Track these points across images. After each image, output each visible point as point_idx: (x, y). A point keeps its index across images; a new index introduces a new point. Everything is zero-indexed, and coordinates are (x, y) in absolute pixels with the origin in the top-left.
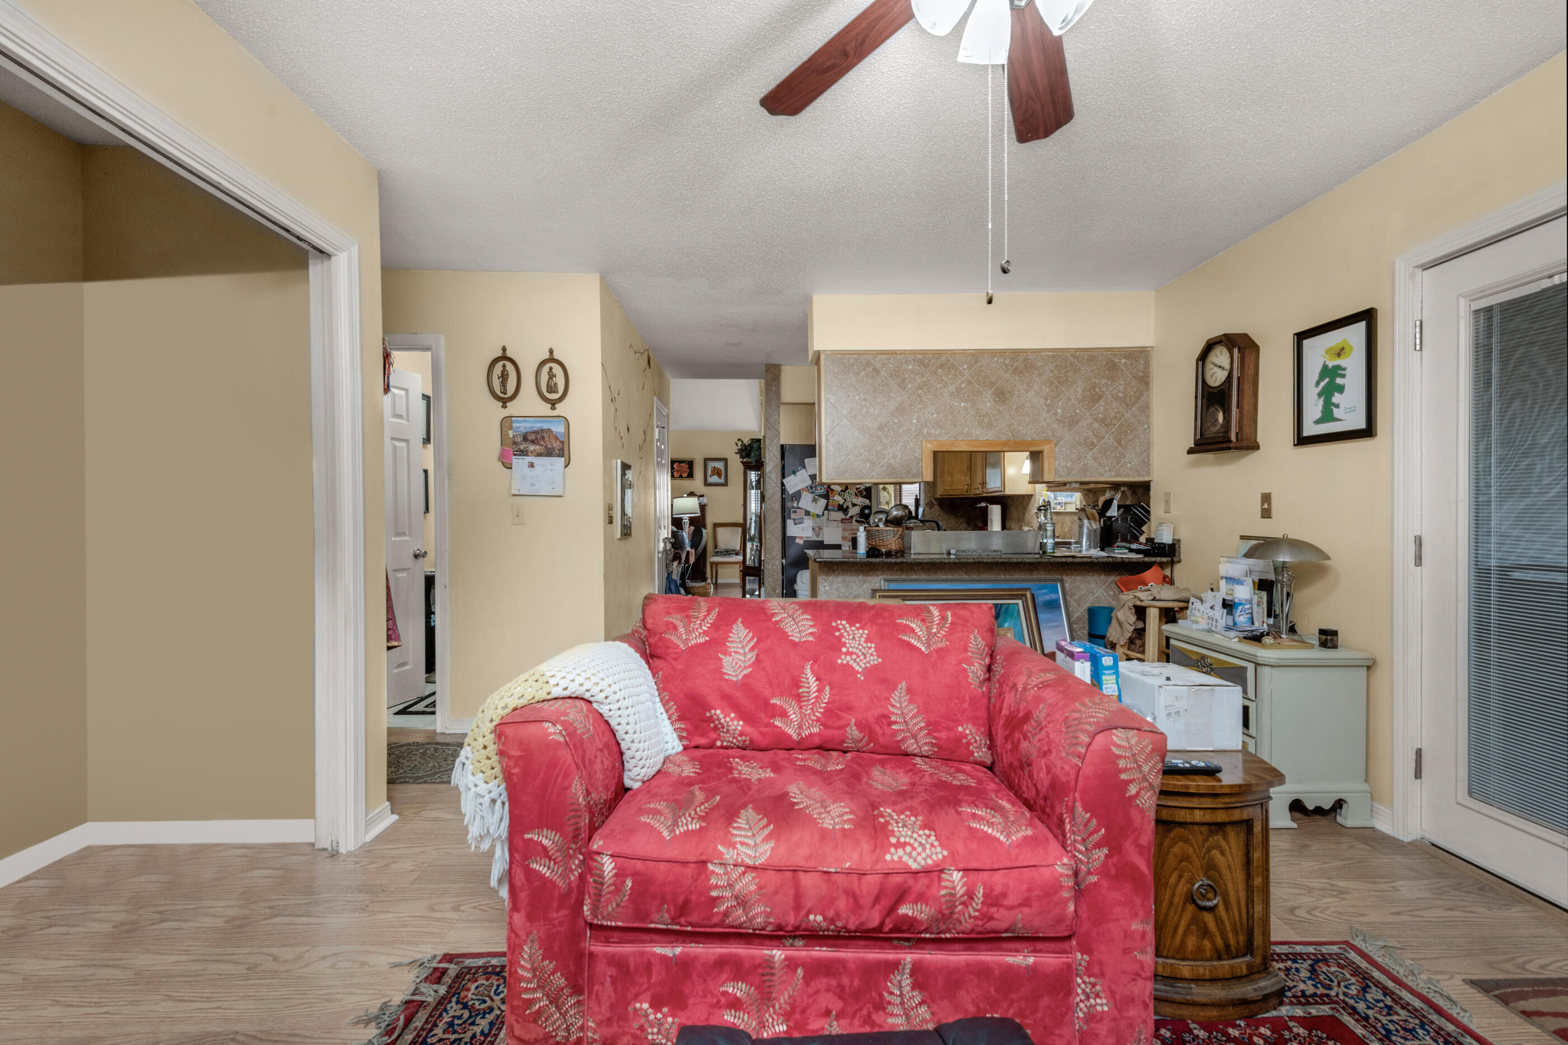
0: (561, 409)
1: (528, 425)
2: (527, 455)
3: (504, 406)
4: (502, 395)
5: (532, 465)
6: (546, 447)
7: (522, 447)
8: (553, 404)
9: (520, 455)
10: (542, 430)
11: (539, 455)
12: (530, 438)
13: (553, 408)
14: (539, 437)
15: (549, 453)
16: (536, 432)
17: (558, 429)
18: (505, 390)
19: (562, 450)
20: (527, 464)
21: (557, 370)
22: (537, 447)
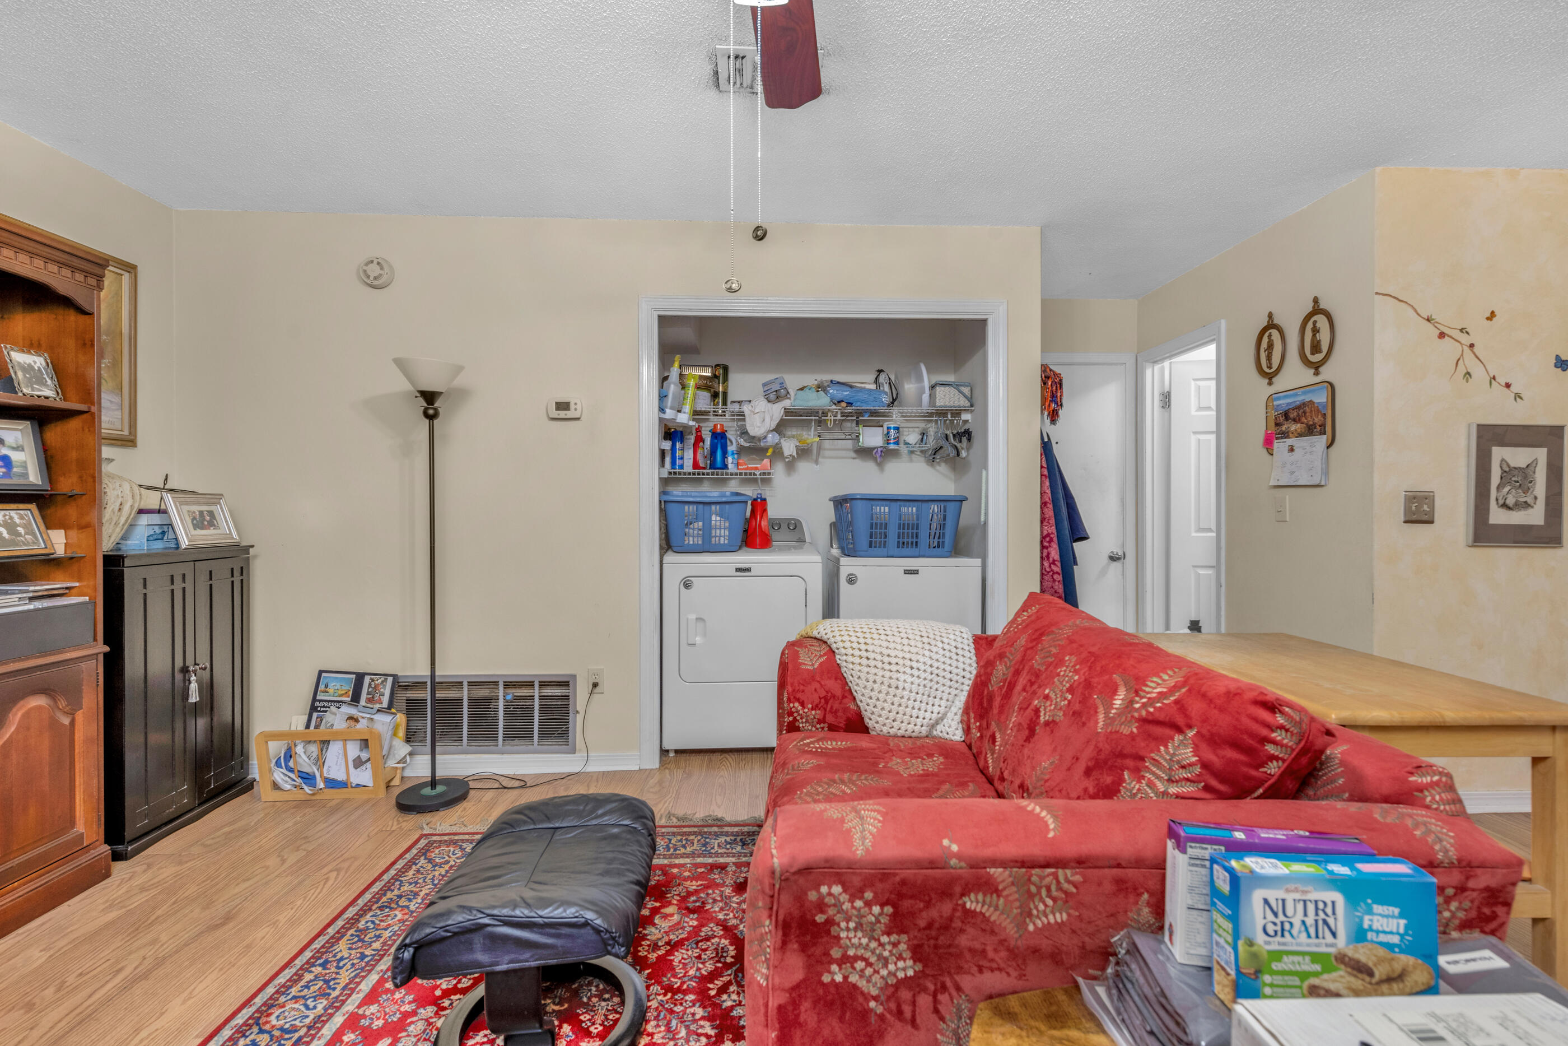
0: (1327, 373)
1: (1289, 401)
2: (1288, 437)
3: (1270, 384)
4: (1267, 370)
5: (1291, 449)
6: (1307, 424)
7: (1284, 428)
8: (1316, 367)
9: (1282, 438)
10: (1304, 404)
11: (1300, 435)
12: (1292, 416)
13: (1317, 373)
14: (1300, 413)
15: (1310, 431)
16: (1298, 408)
17: (1321, 398)
18: (1271, 364)
19: (1323, 426)
20: (1287, 448)
21: (1322, 321)
22: (1299, 425)
